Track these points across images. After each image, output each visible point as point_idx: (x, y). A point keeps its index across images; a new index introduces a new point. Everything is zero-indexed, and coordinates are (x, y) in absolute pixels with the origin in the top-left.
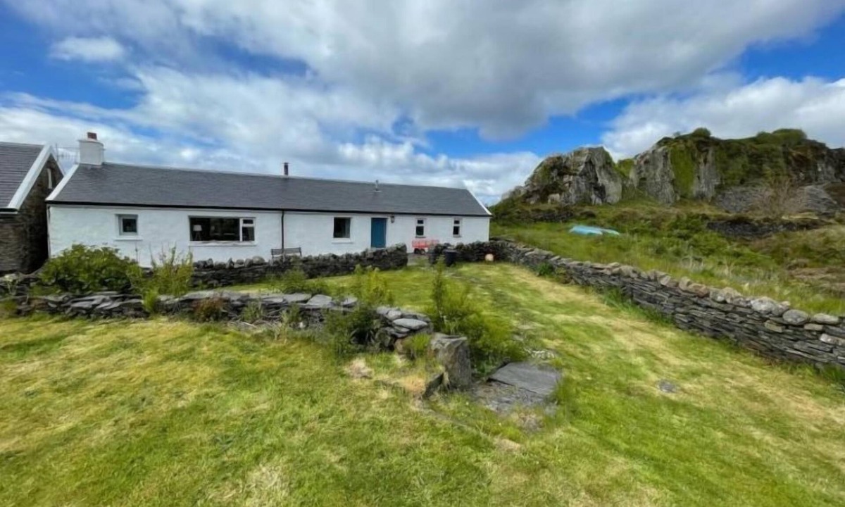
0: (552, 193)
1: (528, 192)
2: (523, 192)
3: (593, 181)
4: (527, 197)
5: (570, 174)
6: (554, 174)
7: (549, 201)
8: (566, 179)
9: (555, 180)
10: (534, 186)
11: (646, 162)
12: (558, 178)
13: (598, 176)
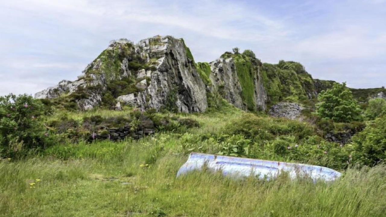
0: (121, 93)
1: (80, 89)
2: (72, 90)
3: (176, 80)
4: (78, 98)
5: (147, 69)
6: (124, 65)
7: (118, 105)
8: (142, 74)
9: (125, 74)
10: (91, 80)
11: (221, 70)
12: (130, 73)
13: (182, 75)
